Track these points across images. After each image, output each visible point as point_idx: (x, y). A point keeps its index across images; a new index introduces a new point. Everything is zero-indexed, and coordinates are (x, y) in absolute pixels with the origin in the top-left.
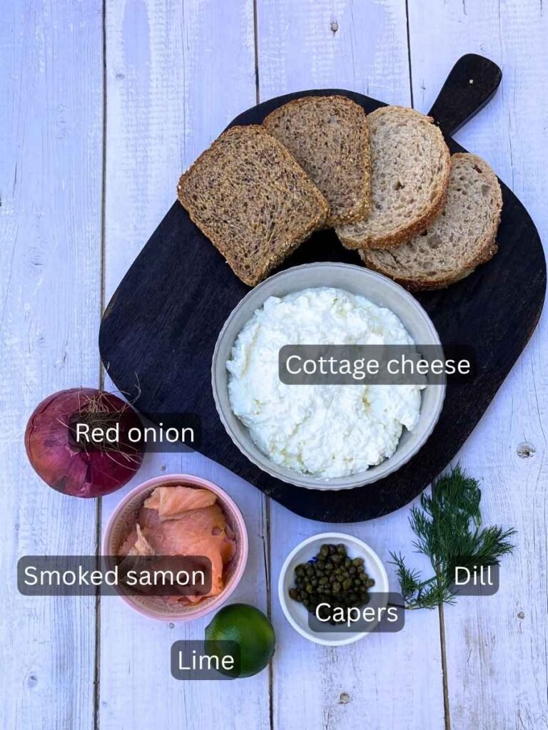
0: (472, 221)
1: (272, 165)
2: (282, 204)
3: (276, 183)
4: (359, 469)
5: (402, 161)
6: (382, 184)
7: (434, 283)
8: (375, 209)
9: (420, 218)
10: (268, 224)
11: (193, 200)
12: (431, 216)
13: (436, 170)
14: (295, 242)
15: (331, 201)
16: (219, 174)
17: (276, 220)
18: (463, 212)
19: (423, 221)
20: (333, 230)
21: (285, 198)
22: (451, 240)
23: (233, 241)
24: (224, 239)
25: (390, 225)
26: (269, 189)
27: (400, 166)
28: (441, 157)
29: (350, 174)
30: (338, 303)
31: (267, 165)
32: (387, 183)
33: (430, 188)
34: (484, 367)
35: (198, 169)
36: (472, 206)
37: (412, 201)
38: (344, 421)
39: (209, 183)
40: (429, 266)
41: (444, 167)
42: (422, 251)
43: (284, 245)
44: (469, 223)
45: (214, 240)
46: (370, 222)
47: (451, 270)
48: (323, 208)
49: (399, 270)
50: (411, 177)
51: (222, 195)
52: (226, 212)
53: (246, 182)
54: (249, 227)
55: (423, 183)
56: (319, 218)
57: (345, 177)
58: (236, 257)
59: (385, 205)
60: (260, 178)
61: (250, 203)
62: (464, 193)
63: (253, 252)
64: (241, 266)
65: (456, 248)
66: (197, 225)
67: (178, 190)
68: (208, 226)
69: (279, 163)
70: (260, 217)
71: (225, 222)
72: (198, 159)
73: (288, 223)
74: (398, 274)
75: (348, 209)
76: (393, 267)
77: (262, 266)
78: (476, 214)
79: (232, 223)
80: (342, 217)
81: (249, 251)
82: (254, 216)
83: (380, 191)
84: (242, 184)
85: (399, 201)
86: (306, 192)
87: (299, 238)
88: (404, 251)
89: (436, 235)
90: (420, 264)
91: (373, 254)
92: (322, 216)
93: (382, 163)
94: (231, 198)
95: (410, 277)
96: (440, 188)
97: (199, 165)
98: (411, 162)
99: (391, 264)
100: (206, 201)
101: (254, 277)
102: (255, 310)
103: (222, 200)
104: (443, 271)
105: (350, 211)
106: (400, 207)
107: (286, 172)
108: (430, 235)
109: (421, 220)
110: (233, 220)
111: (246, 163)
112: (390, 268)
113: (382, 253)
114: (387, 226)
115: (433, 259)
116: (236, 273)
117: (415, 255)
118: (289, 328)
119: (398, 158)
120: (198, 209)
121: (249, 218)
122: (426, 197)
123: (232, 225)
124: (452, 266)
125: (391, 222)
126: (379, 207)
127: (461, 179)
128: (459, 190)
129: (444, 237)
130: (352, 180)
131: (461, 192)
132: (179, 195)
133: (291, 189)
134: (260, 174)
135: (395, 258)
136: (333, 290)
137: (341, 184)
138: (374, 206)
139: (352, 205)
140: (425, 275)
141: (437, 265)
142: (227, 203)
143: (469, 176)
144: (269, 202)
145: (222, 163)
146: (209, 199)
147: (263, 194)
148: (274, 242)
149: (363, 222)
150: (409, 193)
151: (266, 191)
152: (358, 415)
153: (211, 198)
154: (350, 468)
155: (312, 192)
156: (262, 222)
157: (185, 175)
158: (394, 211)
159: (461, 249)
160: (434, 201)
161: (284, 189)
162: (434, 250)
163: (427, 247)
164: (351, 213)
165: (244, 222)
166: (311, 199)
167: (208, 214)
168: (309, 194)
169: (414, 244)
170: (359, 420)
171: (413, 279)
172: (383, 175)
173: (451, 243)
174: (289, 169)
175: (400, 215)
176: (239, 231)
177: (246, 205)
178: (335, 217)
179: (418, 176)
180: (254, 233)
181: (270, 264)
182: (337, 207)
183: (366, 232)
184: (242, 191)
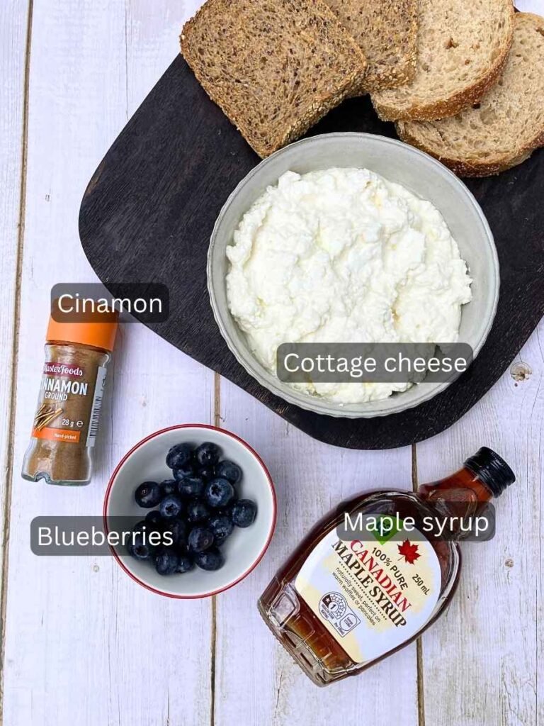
0: (534, 93)
1: (298, 11)
2: (309, 59)
3: (303, 33)
4: (380, 395)
5: (455, 16)
6: (430, 41)
7: (487, 165)
8: (422, 71)
9: (478, 81)
10: (290, 83)
11: (199, 54)
12: (491, 81)
13: (497, 25)
14: (323, 105)
15: (369, 58)
16: (232, 24)
17: (301, 78)
18: (524, 82)
19: (482, 85)
20: (368, 96)
21: (313, 52)
22: (508, 114)
23: (247, 104)
24: (236, 101)
25: (441, 90)
26: (293, 40)
27: (452, 21)
28: (502, 11)
29: (394, 26)
30: (371, 187)
31: (291, 11)
32: (436, 40)
33: (490, 46)
34: (539, 270)
35: (206, 16)
36: (535, 75)
37: (467, 62)
38: (367, 334)
39: (219, 33)
40: (480, 146)
41: (507, 23)
42: (474, 127)
43: (310, 107)
44: (531, 96)
45: (224, 102)
46: (416, 86)
47: (508, 151)
48: (361, 62)
49: (446, 148)
50: (467, 33)
51: (235, 49)
52: (238, 70)
53: (265, 33)
54: (267, 87)
55: (480, 41)
56: (355, 74)
57: (388, 29)
58: (250, 122)
59: (433, 67)
60: (282, 27)
61: (269, 58)
62: (525, 60)
63: (270, 117)
64: (256, 133)
65: (513, 125)
66: (203, 84)
67: (181, 40)
68: (217, 86)
69: (306, 8)
70: (282, 74)
71: (238, 81)
72: (205, 4)
73: (317, 82)
74: (445, 153)
75: (390, 67)
76: (438, 145)
77: (283, 134)
78: (538, 85)
79: (246, 83)
80: (382, 77)
81: (266, 116)
82: (274, 74)
83: (427, 49)
84: (259, 35)
85: (451, 62)
86: (340, 43)
87: (329, 99)
88: (452, 125)
89: (490, 108)
90: (470, 142)
91: (416, 127)
92: (359, 72)
93: (429, 17)
94: (246, 53)
95: (458, 157)
96: (503, 46)
97: (206, 12)
98: (465, 16)
99: (436, 140)
100: (215, 56)
101: (271, 146)
102: (267, 186)
103: (235, 54)
104: (498, 151)
105: (393, 68)
106: (451, 70)
107: (315, 19)
108: (483, 108)
109: (480, 83)
110: (248, 79)
111: (265, 10)
112: (435, 145)
113: (425, 126)
114: (437, 91)
115: (486, 137)
116: (249, 142)
117: (465, 131)
118: (307, 213)
119: (450, 12)
120: (204, 64)
121: (267, 77)
122: (486, 56)
123: (246, 85)
124: (510, 147)
125: (441, 86)
126: (427, 69)
127: (521, 42)
128: (519, 56)
129: (501, 111)
130: (396, 32)
131: (522, 58)
132: (182, 47)
133: (321, 40)
134: (282, 22)
135: (441, 134)
136: (367, 171)
137: (383, 37)
138: (420, 67)
139: (396, 62)
140: (477, 156)
141: (490, 145)
142: (240, 59)
143: (531, 40)
144: (292, 56)
145: (235, 10)
146: (218, 53)
147: (286, 47)
148: (297, 105)
149: (407, 86)
150: (464, 52)
151: (289, 42)
152: (385, 328)
153: (221, 53)
154: (369, 392)
155: (348, 43)
156: (284, 81)
157: (189, 22)
158: (444, 73)
159: (520, 126)
160: (496, 60)
161: (313, 40)
162: (488, 126)
163: (479, 123)
164: (394, 72)
165: (261, 82)
166: (346, 51)
167: (217, 71)
168: (343, 46)
169: (464, 118)
170: (386, 335)
171: (463, 160)
172: (432, 31)
173: (508, 119)
174: (319, 14)
175: (452, 79)
176: (254, 92)
177: (264, 60)
178: (373, 78)
179: (476, 33)
180: (273, 93)
181: (291, 132)
182: (377, 65)
183: (409, 98)
184: (259, 44)
